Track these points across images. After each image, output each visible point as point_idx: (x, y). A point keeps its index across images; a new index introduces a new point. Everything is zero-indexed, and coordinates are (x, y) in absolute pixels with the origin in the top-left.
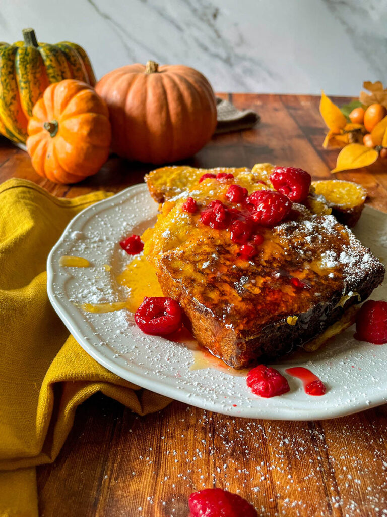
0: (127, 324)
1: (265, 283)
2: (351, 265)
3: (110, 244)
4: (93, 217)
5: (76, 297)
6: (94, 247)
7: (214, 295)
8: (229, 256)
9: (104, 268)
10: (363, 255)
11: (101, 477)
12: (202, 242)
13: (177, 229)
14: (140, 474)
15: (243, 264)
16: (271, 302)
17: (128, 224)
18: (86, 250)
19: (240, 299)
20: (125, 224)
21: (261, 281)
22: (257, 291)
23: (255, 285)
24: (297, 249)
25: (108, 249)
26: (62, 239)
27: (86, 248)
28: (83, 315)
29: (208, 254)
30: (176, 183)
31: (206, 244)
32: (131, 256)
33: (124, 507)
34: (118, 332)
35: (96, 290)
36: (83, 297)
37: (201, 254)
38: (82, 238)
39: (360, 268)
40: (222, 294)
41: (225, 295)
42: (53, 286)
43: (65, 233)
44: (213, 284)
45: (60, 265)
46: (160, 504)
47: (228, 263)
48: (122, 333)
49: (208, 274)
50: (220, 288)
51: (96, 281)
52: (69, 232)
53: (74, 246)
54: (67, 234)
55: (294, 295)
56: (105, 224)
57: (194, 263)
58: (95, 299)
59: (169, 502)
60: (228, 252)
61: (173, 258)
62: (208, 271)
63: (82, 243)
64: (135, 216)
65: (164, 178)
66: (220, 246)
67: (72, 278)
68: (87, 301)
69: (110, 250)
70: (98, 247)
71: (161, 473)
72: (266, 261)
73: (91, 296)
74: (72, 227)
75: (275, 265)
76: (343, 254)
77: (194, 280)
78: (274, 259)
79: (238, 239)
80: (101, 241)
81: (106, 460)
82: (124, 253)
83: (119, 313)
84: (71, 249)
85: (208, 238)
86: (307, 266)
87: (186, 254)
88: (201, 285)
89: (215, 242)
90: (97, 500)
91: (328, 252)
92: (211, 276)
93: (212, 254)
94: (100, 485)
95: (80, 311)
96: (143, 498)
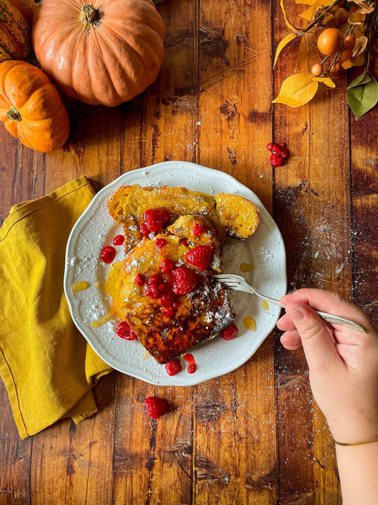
0: (114, 332)
1: (175, 332)
2: (219, 320)
3: (94, 261)
4: (79, 237)
5: (87, 318)
6: (86, 268)
7: (151, 340)
8: (160, 314)
9: (95, 285)
10: (226, 314)
11: (114, 388)
12: (146, 307)
13: (133, 297)
14: (128, 387)
15: (166, 320)
16: (176, 344)
17: (102, 236)
18: (82, 272)
19: (163, 343)
20: (100, 236)
21: (174, 330)
22: (171, 337)
23: (170, 333)
24: (195, 308)
25: (94, 267)
26: (66, 270)
27: (82, 270)
28: (92, 331)
29: (149, 314)
30: (129, 208)
31: (148, 308)
32: (108, 265)
33: (124, 398)
34: (110, 339)
35: (95, 309)
36: (90, 316)
37: (146, 314)
38: (77, 262)
39: (222, 323)
40: (155, 340)
41: (156, 341)
42: (73, 314)
43: (66, 263)
44: (150, 334)
45: (72, 294)
46: (135, 397)
47: (159, 319)
48: (112, 339)
49: (149, 327)
50: (154, 336)
51: (93, 299)
52: (69, 262)
53: (74, 274)
54: (68, 263)
55: (187, 340)
56: (87, 241)
57: (142, 319)
58: (95, 316)
59: (139, 396)
60: (159, 311)
61: (132, 315)
62: (149, 325)
63: (78, 266)
64: (105, 225)
65: (120, 205)
66: (156, 309)
67: (81, 302)
68: (92, 319)
69: (96, 266)
70: (88, 266)
71: (135, 386)
72: (178, 317)
73: (93, 314)
74: (69, 256)
75: (182, 319)
76: (217, 314)
77: (142, 331)
78: (183, 316)
79: (164, 304)
80: (89, 259)
81: (115, 381)
82: (104, 264)
83: (109, 324)
84: (74, 276)
85: (149, 304)
86: (198, 321)
87: (138, 314)
88: (144, 334)
89: (153, 306)
90: (114, 396)
91: (210, 312)
92: (150, 328)
93: (151, 314)
94: (114, 391)
95: (90, 329)
96: (130, 395)
